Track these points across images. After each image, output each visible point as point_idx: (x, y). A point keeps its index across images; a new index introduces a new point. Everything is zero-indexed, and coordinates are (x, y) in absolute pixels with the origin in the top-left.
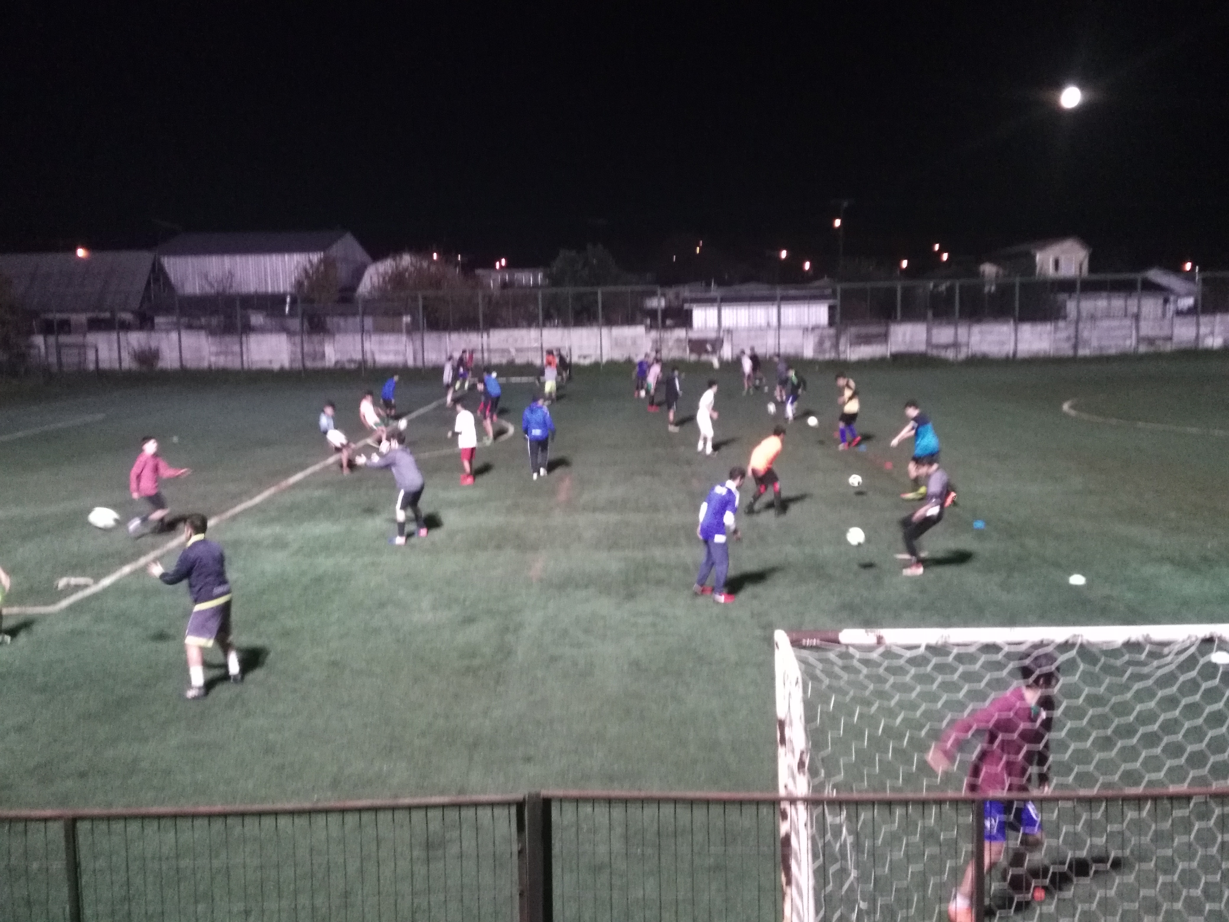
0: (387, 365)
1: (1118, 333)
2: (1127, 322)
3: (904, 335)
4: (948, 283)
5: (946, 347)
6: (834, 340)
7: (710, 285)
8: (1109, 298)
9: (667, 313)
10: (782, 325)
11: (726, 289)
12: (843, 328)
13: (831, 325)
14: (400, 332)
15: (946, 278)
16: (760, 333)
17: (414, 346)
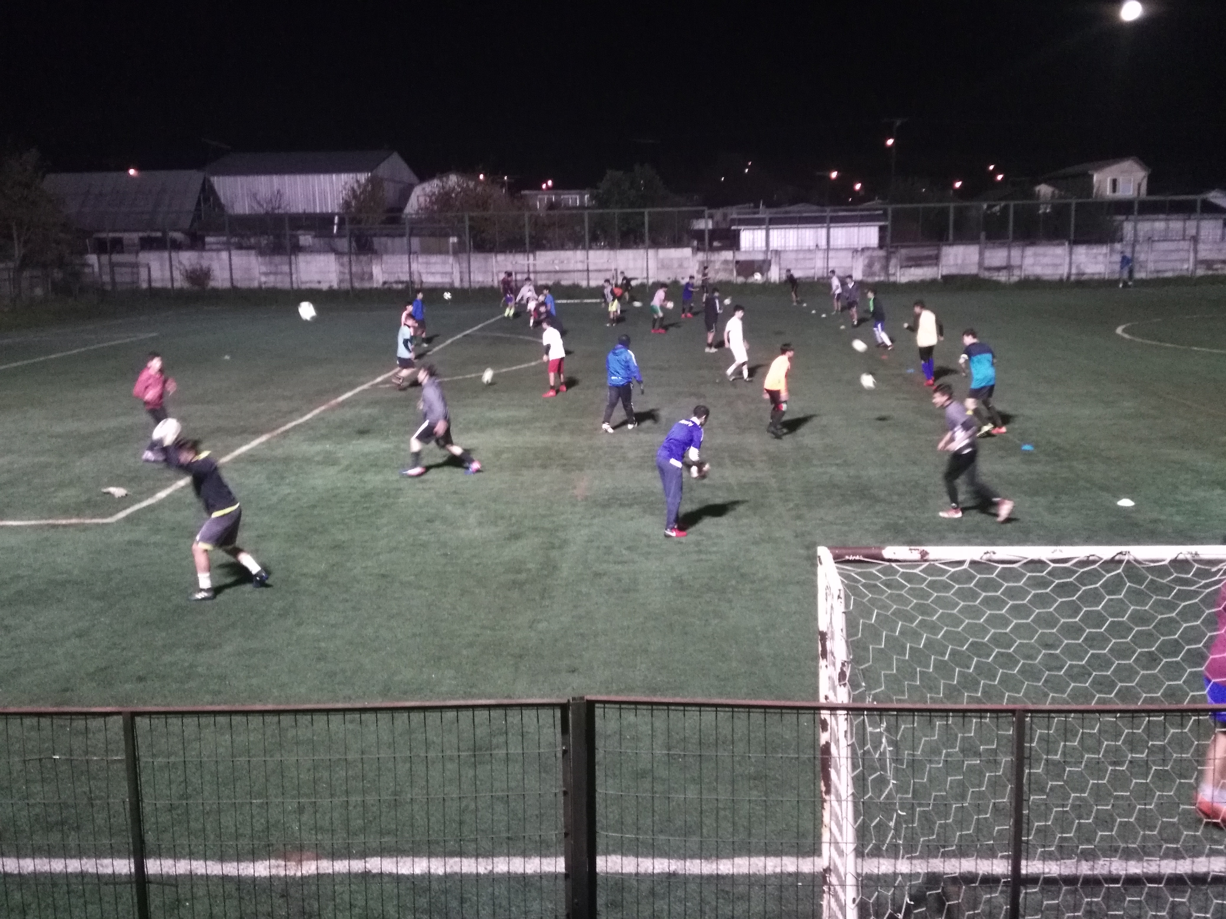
0: (434, 286)
1: (1175, 256)
2: (1185, 245)
3: (956, 256)
4: (1003, 204)
5: (999, 269)
6: (884, 262)
7: (759, 207)
8: (1167, 220)
9: (715, 234)
10: (831, 247)
11: (774, 210)
12: (893, 250)
13: (881, 246)
14: (447, 253)
15: (1001, 199)
16: (808, 256)
17: (461, 267)
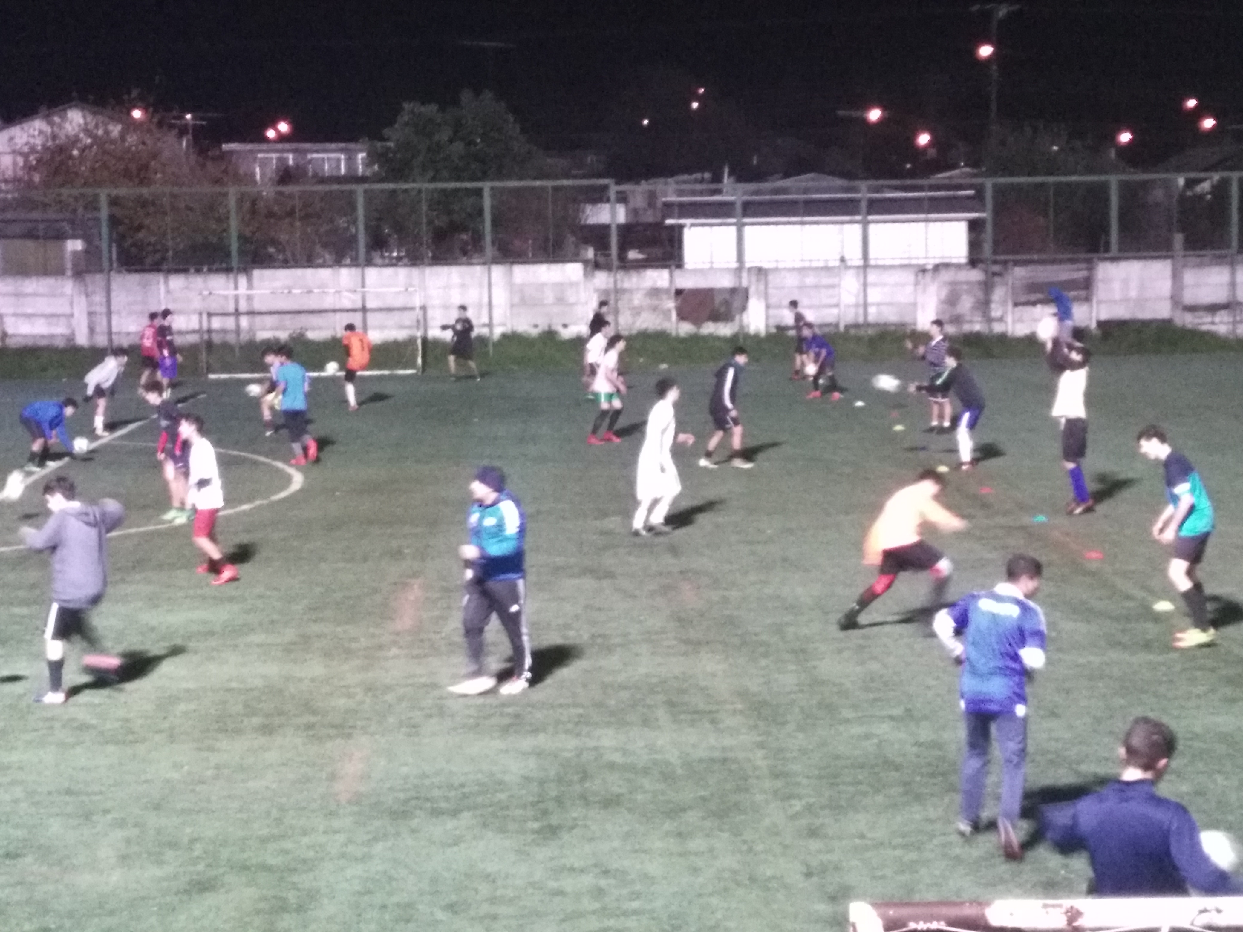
0: (30, 342)
3: (1126, 282)
4: (1216, 177)
5: (1213, 308)
6: (980, 295)
9: (631, 235)
10: (872, 262)
11: (752, 186)
12: (996, 268)
13: (973, 262)
14: (59, 272)
15: (1213, 168)
16: (826, 280)
17: (90, 304)
